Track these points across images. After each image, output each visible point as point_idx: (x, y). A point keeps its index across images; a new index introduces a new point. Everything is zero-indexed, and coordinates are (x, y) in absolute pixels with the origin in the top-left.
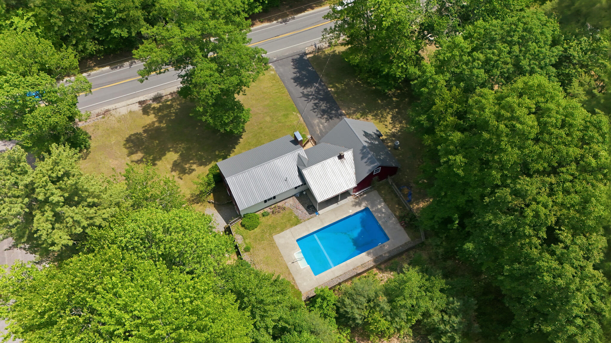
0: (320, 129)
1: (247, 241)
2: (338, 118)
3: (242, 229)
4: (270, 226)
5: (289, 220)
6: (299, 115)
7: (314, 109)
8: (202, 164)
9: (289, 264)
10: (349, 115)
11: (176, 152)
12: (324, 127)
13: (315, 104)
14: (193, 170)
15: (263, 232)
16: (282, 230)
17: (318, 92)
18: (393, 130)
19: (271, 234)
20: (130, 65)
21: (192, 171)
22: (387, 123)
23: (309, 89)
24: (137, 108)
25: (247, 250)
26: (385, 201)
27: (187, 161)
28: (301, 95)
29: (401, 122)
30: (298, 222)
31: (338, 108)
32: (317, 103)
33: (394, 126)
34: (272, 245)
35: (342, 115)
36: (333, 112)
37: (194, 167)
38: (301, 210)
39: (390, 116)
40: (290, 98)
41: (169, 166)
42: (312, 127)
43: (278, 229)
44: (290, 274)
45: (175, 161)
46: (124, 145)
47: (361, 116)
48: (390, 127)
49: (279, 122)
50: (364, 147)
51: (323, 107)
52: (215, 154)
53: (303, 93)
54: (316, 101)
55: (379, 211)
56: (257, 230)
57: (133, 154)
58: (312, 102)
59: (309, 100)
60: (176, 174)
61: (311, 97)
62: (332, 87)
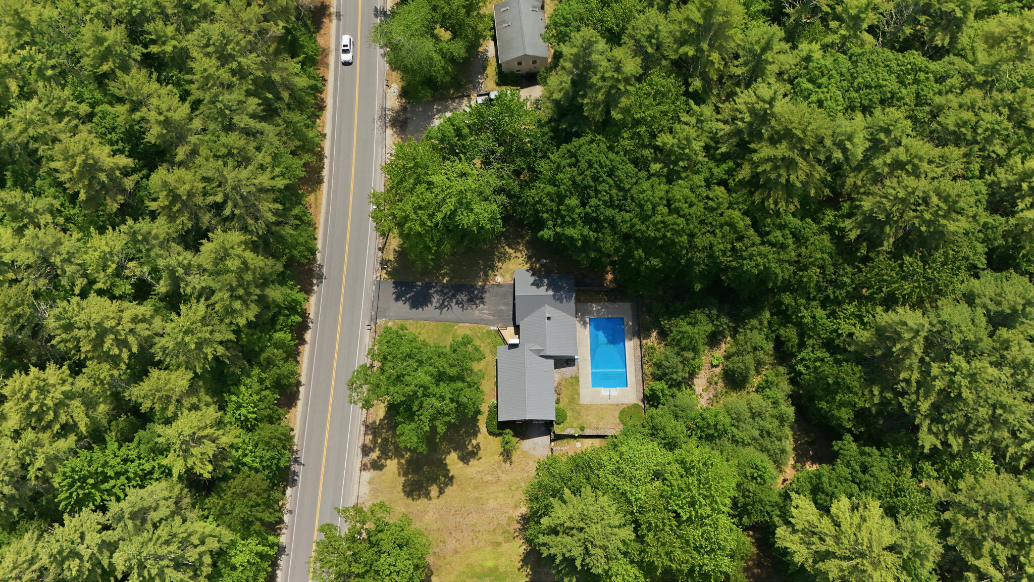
0: (489, 314)
1: (575, 425)
2: (485, 292)
3: (562, 425)
4: (570, 402)
5: (572, 384)
6: (461, 325)
7: (463, 307)
8: (475, 434)
9: (609, 402)
10: (486, 280)
11: (449, 453)
12: (488, 310)
13: (457, 303)
14: (478, 444)
15: (572, 410)
16: (578, 394)
17: (441, 293)
18: (524, 254)
19: (578, 405)
20: (300, 464)
21: (478, 446)
22: (514, 255)
23: (435, 300)
24: (367, 475)
25: (582, 429)
26: (592, 302)
27: (465, 447)
28: (438, 311)
29: (519, 244)
30: (576, 379)
31: (474, 287)
32: (457, 301)
33: (520, 251)
34: (588, 407)
35: (483, 287)
36: (476, 292)
37: (474, 442)
38: (567, 371)
39: (506, 248)
40: (435, 323)
41: (461, 464)
42: (482, 320)
43: (576, 396)
44: (617, 405)
45: (459, 458)
46: (413, 500)
47: (493, 271)
48: (519, 254)
51: (465, 299)
53: (436, 308)
54: (454, 301)
55: (598, 311)
56: (569, 413)
57: (429, 494)
58: (453, 305)
59: (449, 307)
60: (473, 462)
61: (446, 303)
62: (443, 278)
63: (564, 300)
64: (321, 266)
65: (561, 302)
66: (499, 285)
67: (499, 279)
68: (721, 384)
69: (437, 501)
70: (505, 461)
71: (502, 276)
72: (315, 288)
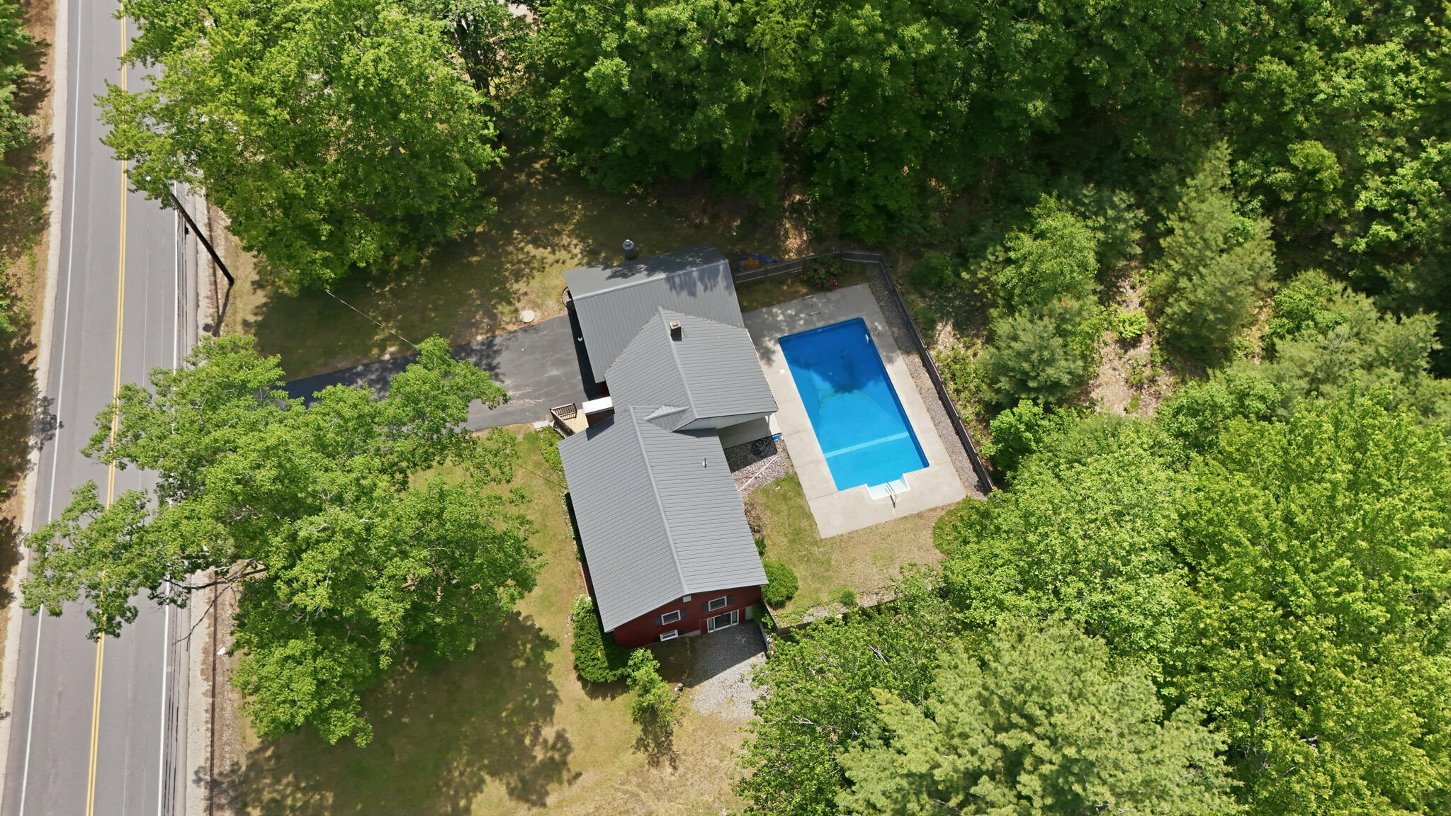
0: (521, 397)
1: (825, 598)
2: (498, 352)
3: (790, 607)
4: (792, 542)
5: (785, 497)
8: (547, 706)
9: (897, 513)
10: (494, 326)
11: (478, 786)
12: (517, 388)
14: (560, 736)
15: (807, 559)
16: (809, 516)
18: (577, 251)
19: (816, 543)
22: (551, 258)
25: (848, 602)
26: (770, 305)
27: (526, 754)
29: (557, 233)
30: (792, 480)
33: (566, 248)
34: (843, 542)
35: (489, 344)
37: (549, 733)
38: (762, 469)
39: (529, 249)
43: (805, 524)
44: (919, 515)
45: (511, 792)
47: (510, 303)
48: (562, 255)
50: (668, 279)
52: (523, 669)
55: (793, 318)
56: (800, 572)
60: (557, 793)
62: (383, 350)
63: (700, 287)
64: (47, 402)
65: (692, 293)
66: (529, 328)
67: (528, 316)
68: (1165, 380)
70: (654, 762)
71: (535, 306)
72: (34, 456)
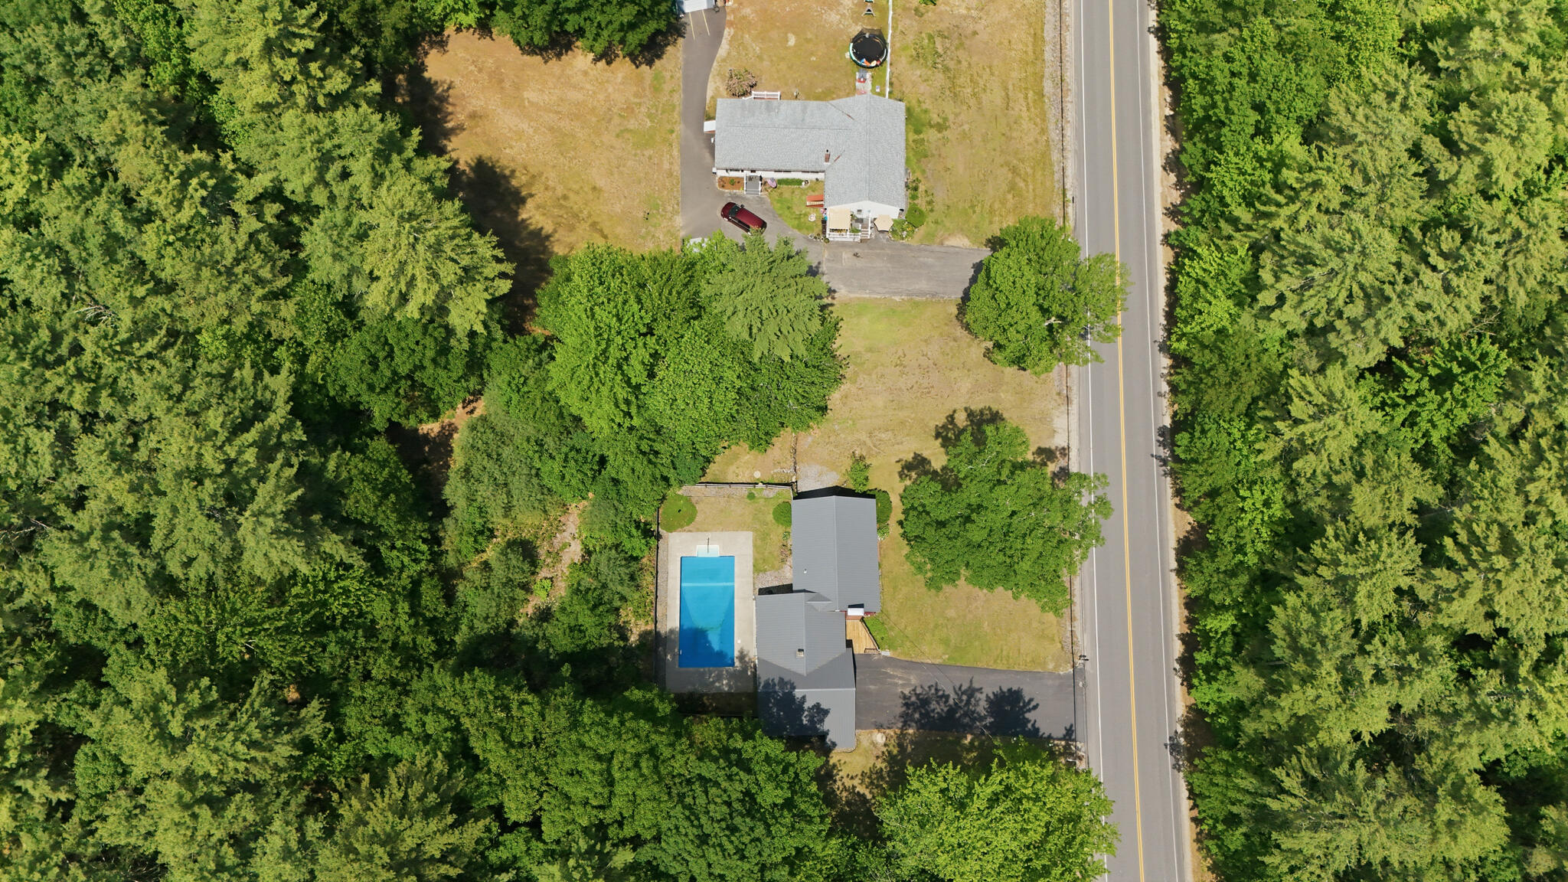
0: (894, 677)
1: (762, 501)
2: (901, 716)
3: (781, 500)
4: (769, 535)
5: (764, 561)
6: (938, 661)
7: (937, 690)
8: (906, 494)
9: (709, 535)
10: (901, 737)
11: (943, 468)
12: (896, 684)
13: (947, 697)
14: (902, 479)
15: (765, 523)
16: (755, 546)
17: (973, 717)
18: (839, 783)
19: (755, 530)
20: (1158, 458)
21: (901, 475)
22: (856, 782)
23: (983, 704)
24: (1059, 441)
25: (751, 496)
26: (728, 694)
28: (976, 685)
29: (848, 803)
30: (757, 569)
31: (921, 726)
32: (947, 701)
33: (845, 789)
34: (741, 526)
35: (906, 725)
36: (917, 716)
37: (908, 483)
38: (771, 580)
39: (869, 797)
40: (980, 665)
41: (925, 454)
42: (904, 668)
43: (759, 542)
44: (698, 530)
45: (929, 462)
46: (990, 409)
47: (889, 752)
48: (848, 783)
49: (936, 626)
51: (933, 705)
53: (980, 690)
54: (951, 702)
55: (719, 678)
56: (770, 518)
57: (968, 416)
58: (953, 696)
59: (959, 691)
60: (910, 457)
61: (964, 697)
62: (972, 742)
63: (775, 681)
64: (1177, 767)
65: (781, 680)
66: (879, 727)
67: (879, 738)
69: (957, 406)
70: (862, 458)
71: (874, 744)
72: (1180, 730)
